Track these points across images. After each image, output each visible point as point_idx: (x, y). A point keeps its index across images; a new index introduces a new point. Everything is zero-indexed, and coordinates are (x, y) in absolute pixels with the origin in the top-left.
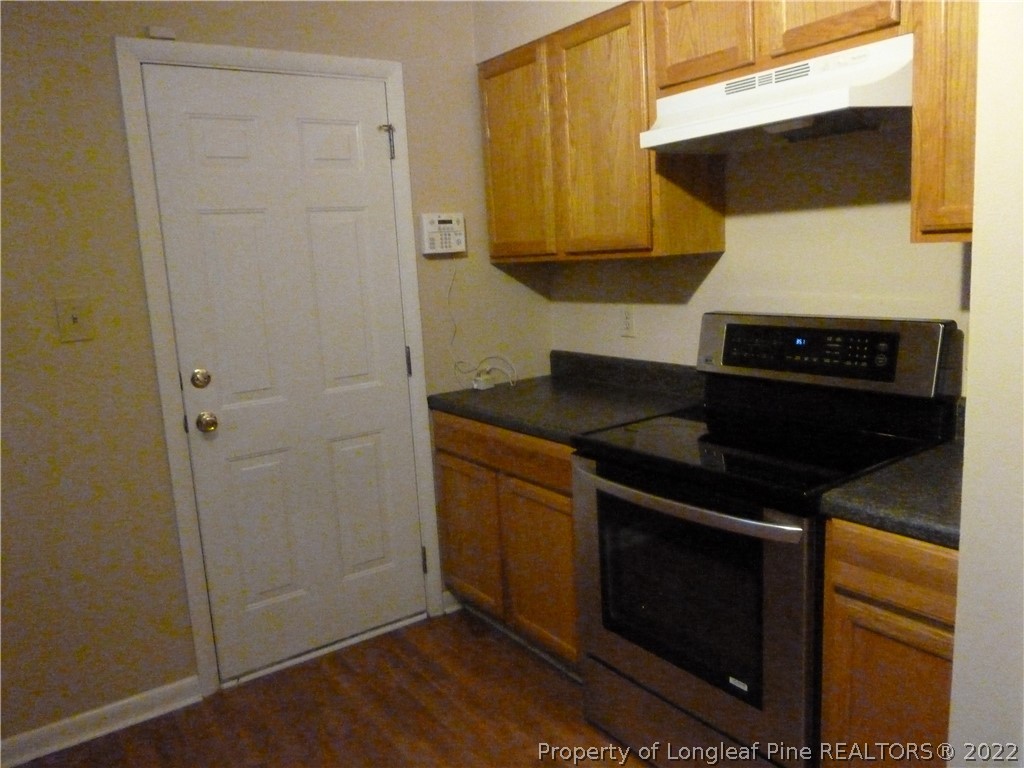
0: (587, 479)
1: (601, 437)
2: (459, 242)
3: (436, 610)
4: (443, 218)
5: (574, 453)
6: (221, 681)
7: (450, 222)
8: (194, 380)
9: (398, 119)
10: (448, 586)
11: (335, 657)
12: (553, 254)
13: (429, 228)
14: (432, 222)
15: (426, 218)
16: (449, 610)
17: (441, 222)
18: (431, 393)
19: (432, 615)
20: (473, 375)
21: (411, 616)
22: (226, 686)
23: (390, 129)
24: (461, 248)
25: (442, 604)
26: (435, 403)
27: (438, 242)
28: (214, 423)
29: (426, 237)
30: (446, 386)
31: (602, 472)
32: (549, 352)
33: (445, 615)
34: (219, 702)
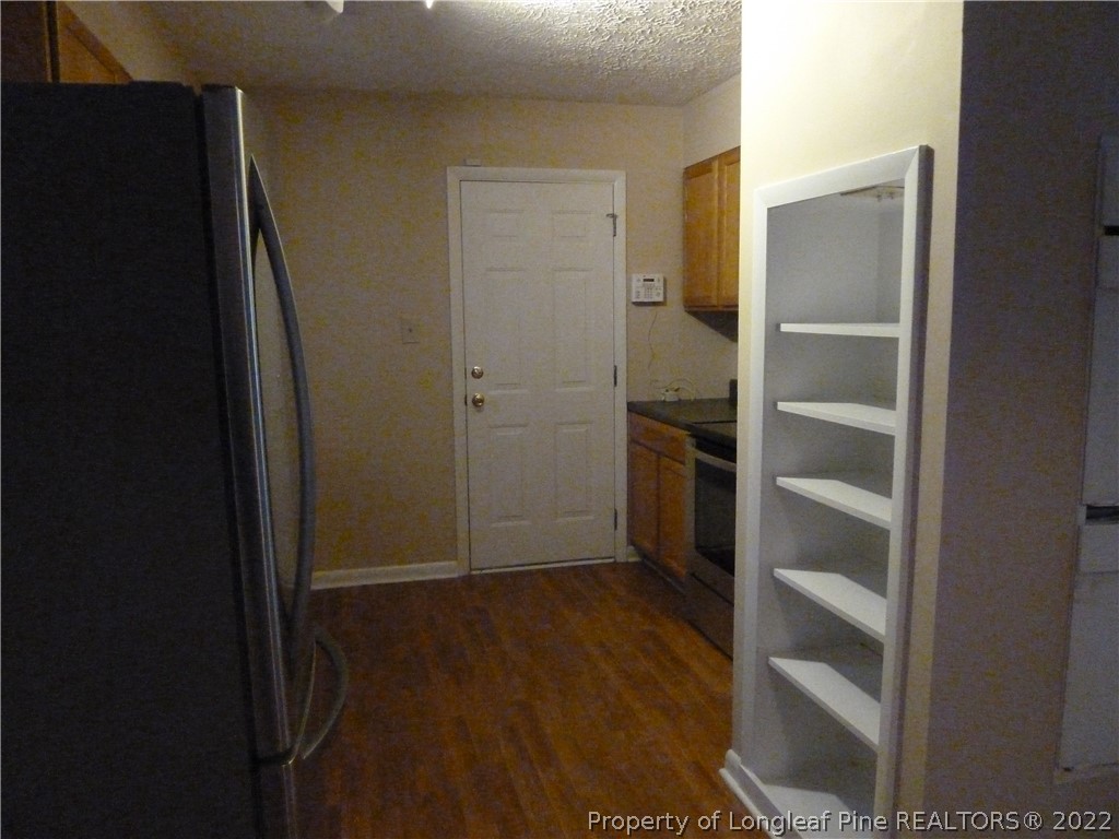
0: (692, 453)
1: (711, 428)
2: (658, 294)
3: (621, 558)
4: (647, 277)
5: (690, 435)
6: (471, 570)
7: (652, 280)
8: (473, 373)
9: (620, 210)
10: (631, 542)
11: (545, 572)
12: (714, 306)
13: (637, 284)
14: (639, 280)
15: (635, 277)
16: (632, 560)
17: (645, 280)
18: (630, 400)
19: (618, 560)
20: (663, 391)
21: (603, 558)
22: (474, 573)
23: (614, 217)
24: (660, 299)
25: (625, 554)
26: (632, 408)
27: (642, 294)
28: (482, 401)
29: (634, 291)
30: (643, 396)
31: (699, 447)
32: (728, 381)
33: (627, 563)
34: (468, 581)
